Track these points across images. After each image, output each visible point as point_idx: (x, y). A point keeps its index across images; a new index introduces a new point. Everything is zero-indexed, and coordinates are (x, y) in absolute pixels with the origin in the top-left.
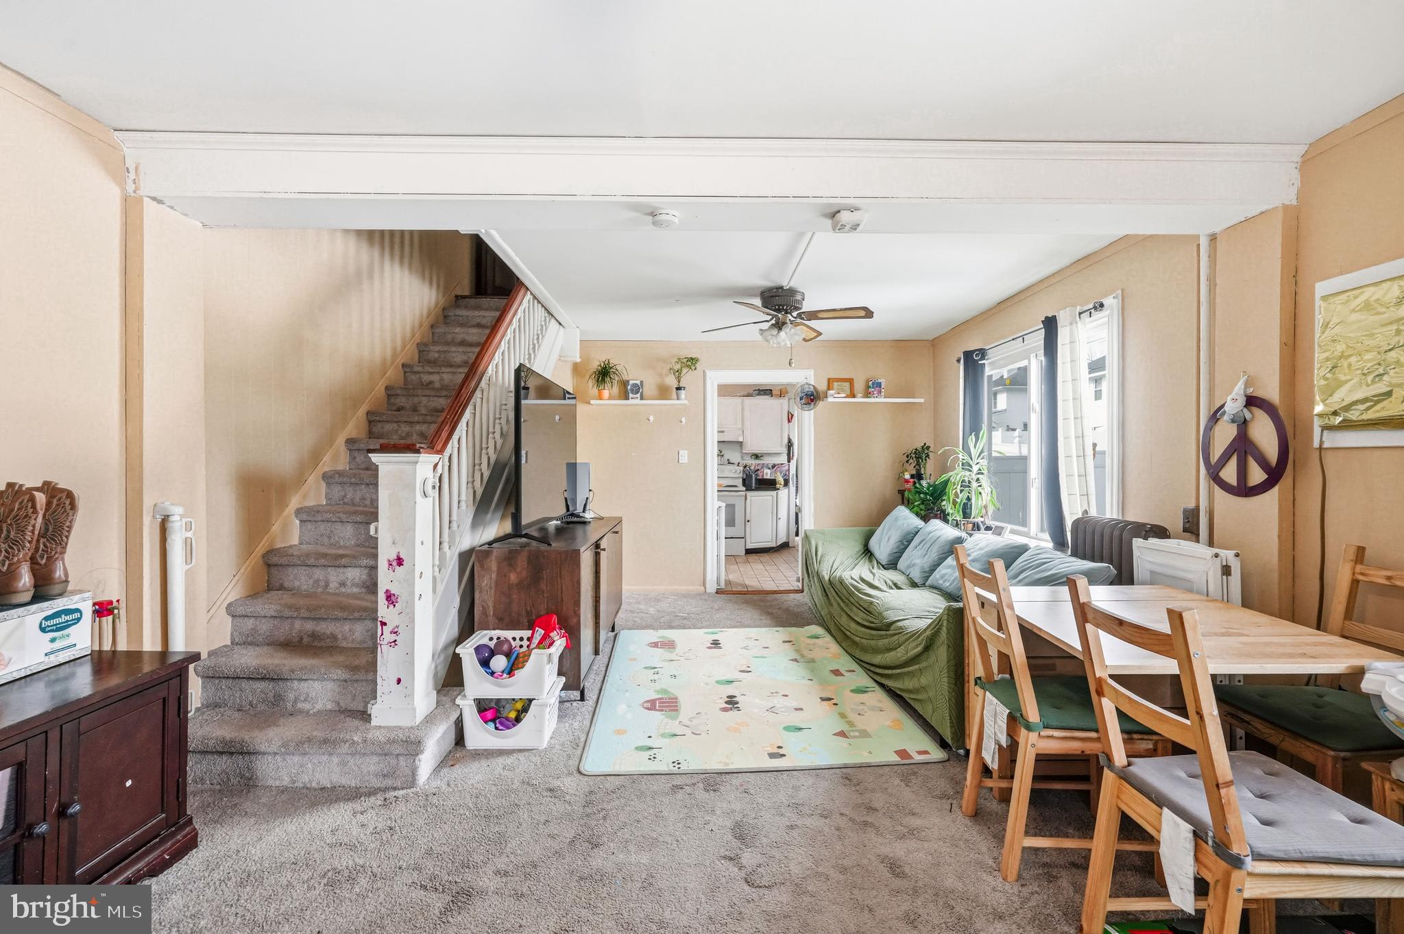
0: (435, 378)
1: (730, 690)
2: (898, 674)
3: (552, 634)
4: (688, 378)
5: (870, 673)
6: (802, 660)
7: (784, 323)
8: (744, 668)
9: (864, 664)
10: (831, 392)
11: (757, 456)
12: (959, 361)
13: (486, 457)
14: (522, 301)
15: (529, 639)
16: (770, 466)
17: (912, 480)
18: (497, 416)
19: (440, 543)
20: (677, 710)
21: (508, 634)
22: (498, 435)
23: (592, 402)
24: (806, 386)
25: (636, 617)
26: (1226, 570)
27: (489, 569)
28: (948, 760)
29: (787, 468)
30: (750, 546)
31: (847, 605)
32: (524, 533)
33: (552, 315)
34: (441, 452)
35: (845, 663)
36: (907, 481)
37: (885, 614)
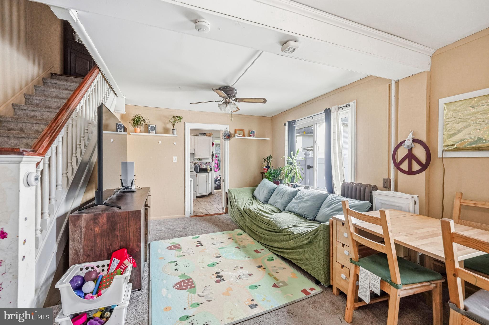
0: (38, 114)
1: (216, 269)
2: (291, 252)
3: (125, 262)
4: (178, 125)
5: (271, 250)
6: (240, 247)
7: (229, 103)
8: (217, 255)
9: (267, 246)
10: (237, 134)
11: (199, 159)
12: (285, 125)
13: (76, 159)
14: (96, 76)
15: (109, 265)
16: (205, 163)
17: (266, 169)
18: (82, 136)
19: (42, 214)
20: (194, 287)
21: (94, 264)
22: (82, 146)
23: (131, 133)
24: (227, 132)
25: (156, 233)
26: (415, 203)
27: (80, 227)
28: (323, 291)
29: (211, 164)
30: (198, 195)
31: (255, 221)
32: (104, 203)
33: (112, 88)
34: (43, 154)
35: (259, 247)
36: (264, 169)
37: (278, 225)
